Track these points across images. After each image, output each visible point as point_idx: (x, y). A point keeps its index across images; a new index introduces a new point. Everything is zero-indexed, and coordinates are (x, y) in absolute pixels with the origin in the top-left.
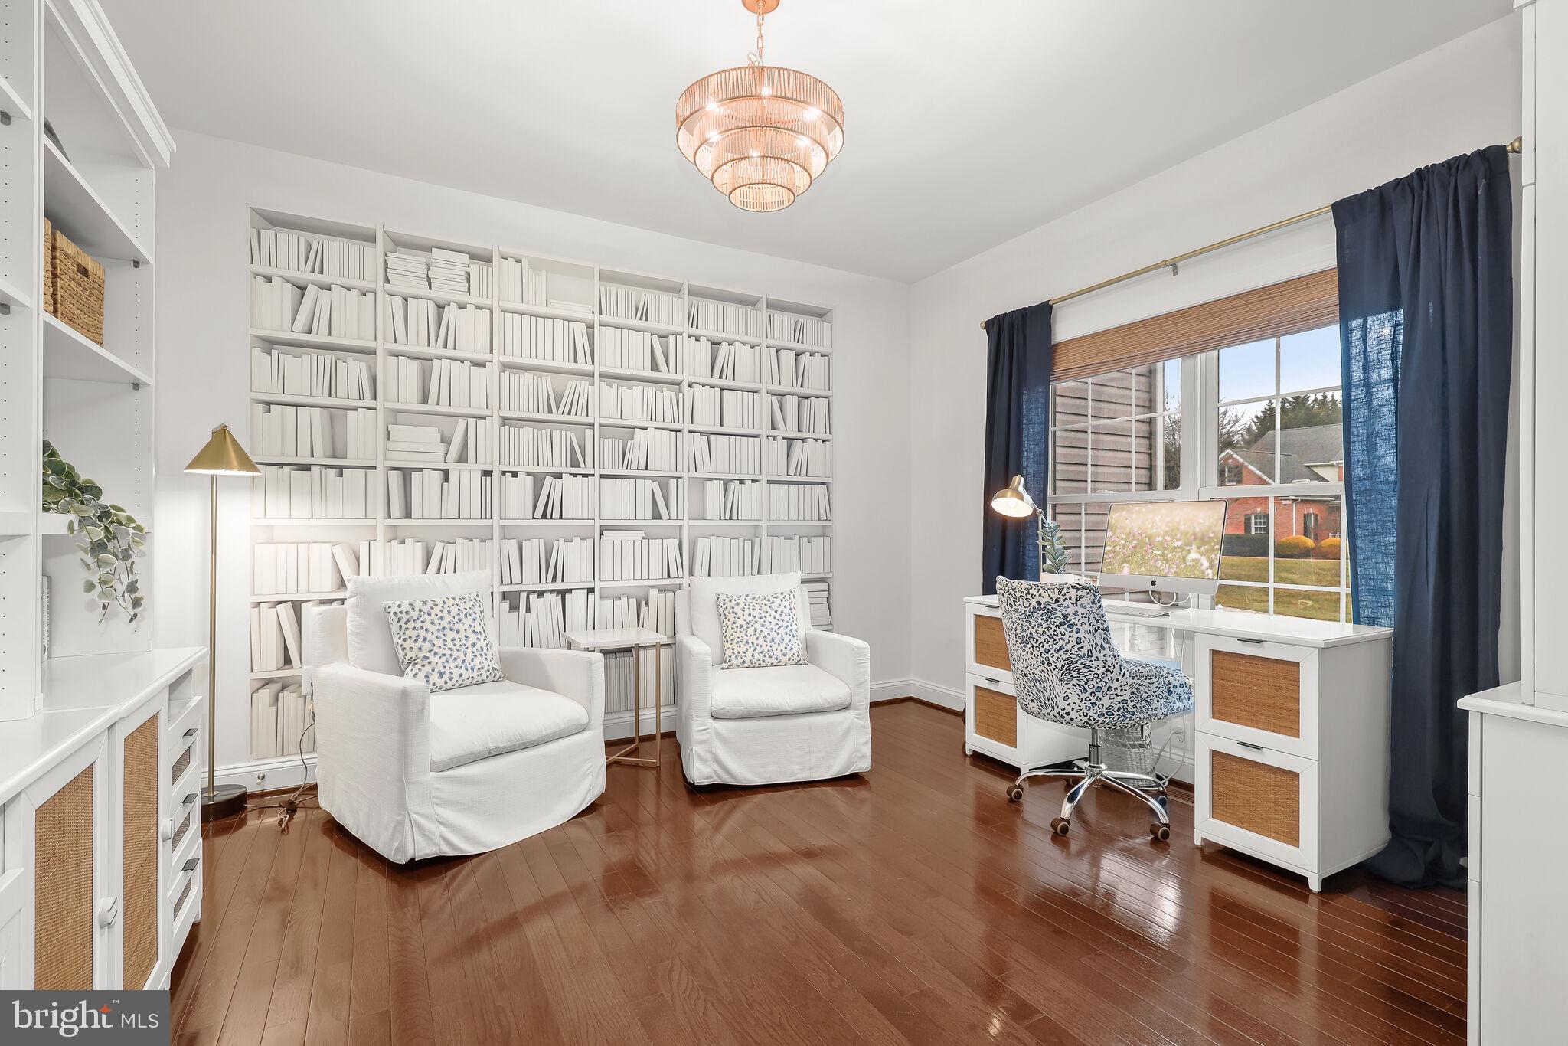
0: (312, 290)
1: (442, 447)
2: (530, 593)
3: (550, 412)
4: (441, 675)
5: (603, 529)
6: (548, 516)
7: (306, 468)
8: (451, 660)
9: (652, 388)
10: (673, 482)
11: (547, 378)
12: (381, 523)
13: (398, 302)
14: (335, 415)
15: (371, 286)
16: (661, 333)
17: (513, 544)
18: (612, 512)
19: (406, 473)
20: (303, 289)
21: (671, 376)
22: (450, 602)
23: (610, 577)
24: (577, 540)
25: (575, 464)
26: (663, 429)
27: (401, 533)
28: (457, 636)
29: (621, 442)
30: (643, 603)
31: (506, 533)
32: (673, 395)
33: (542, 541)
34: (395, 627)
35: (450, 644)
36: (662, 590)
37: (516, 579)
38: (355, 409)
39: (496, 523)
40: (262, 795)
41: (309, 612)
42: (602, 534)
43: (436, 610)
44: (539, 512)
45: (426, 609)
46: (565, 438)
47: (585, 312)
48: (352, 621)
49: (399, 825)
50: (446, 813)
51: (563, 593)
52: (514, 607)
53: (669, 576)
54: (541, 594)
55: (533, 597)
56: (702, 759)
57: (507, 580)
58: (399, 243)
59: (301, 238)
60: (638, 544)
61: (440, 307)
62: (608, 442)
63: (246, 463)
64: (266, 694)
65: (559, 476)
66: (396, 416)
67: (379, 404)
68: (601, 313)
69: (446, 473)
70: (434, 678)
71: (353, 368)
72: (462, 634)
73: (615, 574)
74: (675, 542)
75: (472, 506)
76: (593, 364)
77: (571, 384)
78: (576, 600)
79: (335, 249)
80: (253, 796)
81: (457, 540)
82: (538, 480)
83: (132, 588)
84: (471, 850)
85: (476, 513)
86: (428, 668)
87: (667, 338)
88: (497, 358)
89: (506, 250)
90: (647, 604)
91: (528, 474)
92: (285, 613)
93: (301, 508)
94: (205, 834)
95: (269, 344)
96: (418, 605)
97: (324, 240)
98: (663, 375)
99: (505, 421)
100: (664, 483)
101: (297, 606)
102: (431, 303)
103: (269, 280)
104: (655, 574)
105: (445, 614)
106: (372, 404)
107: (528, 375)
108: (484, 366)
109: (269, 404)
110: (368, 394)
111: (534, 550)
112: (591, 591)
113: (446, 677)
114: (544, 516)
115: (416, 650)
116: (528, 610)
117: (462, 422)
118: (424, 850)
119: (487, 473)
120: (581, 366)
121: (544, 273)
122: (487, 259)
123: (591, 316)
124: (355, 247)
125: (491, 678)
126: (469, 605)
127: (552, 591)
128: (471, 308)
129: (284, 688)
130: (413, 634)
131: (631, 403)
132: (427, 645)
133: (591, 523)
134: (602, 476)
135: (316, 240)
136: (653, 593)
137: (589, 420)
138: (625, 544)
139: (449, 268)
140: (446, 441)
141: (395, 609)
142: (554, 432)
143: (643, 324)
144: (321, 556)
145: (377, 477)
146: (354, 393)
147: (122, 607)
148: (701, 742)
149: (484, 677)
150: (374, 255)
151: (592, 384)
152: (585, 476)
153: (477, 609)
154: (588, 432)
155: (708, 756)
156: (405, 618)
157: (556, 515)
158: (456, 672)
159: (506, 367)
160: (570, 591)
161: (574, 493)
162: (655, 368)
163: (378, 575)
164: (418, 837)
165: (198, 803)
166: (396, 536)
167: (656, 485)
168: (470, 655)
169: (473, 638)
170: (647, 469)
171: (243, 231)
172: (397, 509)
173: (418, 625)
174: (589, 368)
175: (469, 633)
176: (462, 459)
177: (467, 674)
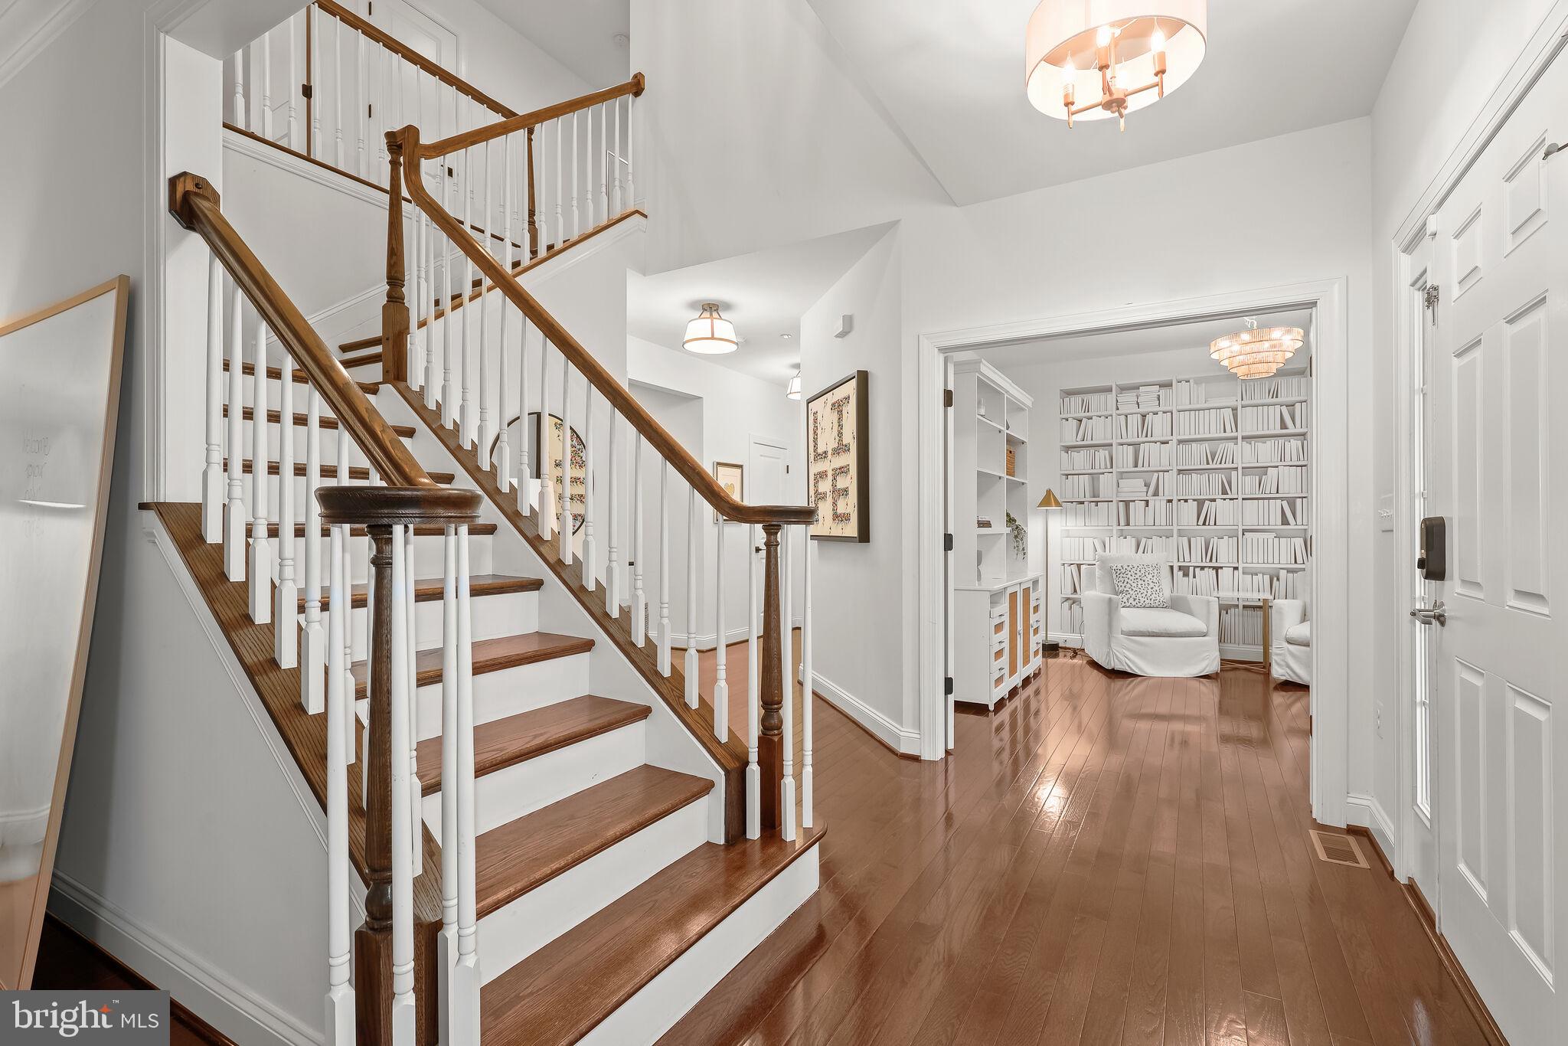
0: (1084, 420)
1: (1145, 489)
2: (1195, 567)
3: (1208, 463)
4: (1135, 600)
5: (1244, 531)
6: (1207, 524)
7: (1082, 503)
8: (1140, 594)
9: (1281, 441)
10: (1299, 501)
11: (1206, 445)
12: (1115, 528)
13: (1123, 418)
14: (1094, 477)
15: (1110, 413)
16: (1289, 404)
17: (1185, 540)
18: (1251, 521)
19: (1127, 503)
20: (1081, 421)
21: (1298, 430)
22: (1140, 567)
23: (1249, 561)
24: (1226, 538)
25: (1224, 492)
26: (1291, 466)
27: (1124, 533)
28: (1143, 583)
29: (1257, 478)
30: (1275, 579)
31: (1181, 534)
32: (1299, 443)
33: (1203, 538)
34: (1114, 576)
35: (1140, 586)
36: (1289, 571)
37: (1187, 558)
38: (1103, 474)
39: (1175, 528)
40: (1065, 648)
41: (1083, 567)
42: (1243, 534)
43: (1134, 570)
44: (1201, 521)
45: (1129, 569)
46: (1218, 478)
47: (1231, 402)
48: (1098, 572)
49: (1109, 653)
50: (1131, 656)
51: (1217, 569)
52: (1186, 575)
53: (1296, 562)
54: (1202, 568)
55: (1197, 570)
56: (1278, 664)
57: (1181, 559)
58: (1123, 389)
59: (1079, 398)
60: (1270, 541)
61: (1144, 416)
62: (1248, 478)
63: (1058, 504)
64: (1066, 604)
65: (1214, 500)
66: (1122, 475)
67: (1114, 470)
68: (1242, 400)
69: (1147, 501)
70: (1131, 600)
71: (1102, 454)
72: (1146, 582)
73: (1254, 558)
74: (1301, 540)
75: (1161, 519)
76: (1237, 431)
77: (1222, 446)
78: (1226, 574)
79: (1094, 399)
80: (1061, 648)
81: (1154, 537)
82: (1200, 503)
83: (1023, 549)
84: (1139, 673)
85: (1164, 523)
86: (1129, 596)
87: (1293, 405)
88: (1175, 438)
89: (1180, 377)
90: (1278, 579)
91: (1194, 500)
92: (1074, 568)
93: (1080, 521)
94: (1043, 657)
95: (1067, 449)
96: (1125, 567)
97: (1089, 396)
98: (1291, 430)
99: (1180, 471)
100: (1292, 502)
101: (1079, 566)
102: (1139, 415)
103: (1067, 420)
104: (1286, 560)
105: (1138, 572)
106: (1111, 470)
107: (1194, 445)
108: (1168, 443)
109: (1067, 475)
110: (1109, 466)
111: (1198, 543)
112: (1236, 568)
113: (1137, 601)
114: (1204, 524)
115: (1123, 586)
116: (1194, 577)
117: (1156, 474)
118: (1119, 667)
119: (1170, 501)
120: (1229, 434)
121: (1204, 385)
122: (1169, 385)
123: (1236, 403)
124: (1103, 396)
125: (1161, 606)
126: (1151, 569)
127: (1210, 567)
128: (1160, 413)
129: (1073, 603)
130: (1122, 580)
131: (1266, 452)
132: (1128, 585)
133: (1236, 527)
134: (1243, 499)
135: (1086, 397)
136: (1283, 573)
137: (1234, 466)
138: (1261, 541)
139: (1148, 395)
140: (1147, 485)
141: (1114, 567)
142: (1211, 475)
143: (1275, 400)
144: (1089, 542)
145: (1113, 506)
146: (1103, 466)
147: (1021, 555)
148: (1277, 654)
149: (1157, 604)
150: (1111, 397)
151: (1236, 444)
152: (1230, 499)
153: (1155, 571)
154: (1234, 473)
155: (1282, 663)
156: (1119, 572)
157: (1212, 523)
158: (1142, 600)
159: (1180, 442)
160: (1221, 568)
161: (1224, 512)
162: (1284, 426)
163: (1114, 553)
164: (1116, 660)
165: (1041, 646)
166: (1123, 535)
167: (1285, 504)
168: (1149, 593)
169: (1152, 585)
170: (1277, 492)
171: (1057, 399)
172: (1122, 522)
173: (1124, 576)
174: (1234, 434)
175: (1150, 582)
176: (1156, 494)
177: (1147, 602)
